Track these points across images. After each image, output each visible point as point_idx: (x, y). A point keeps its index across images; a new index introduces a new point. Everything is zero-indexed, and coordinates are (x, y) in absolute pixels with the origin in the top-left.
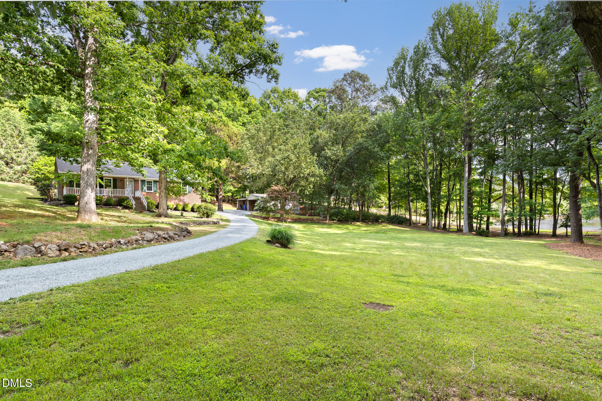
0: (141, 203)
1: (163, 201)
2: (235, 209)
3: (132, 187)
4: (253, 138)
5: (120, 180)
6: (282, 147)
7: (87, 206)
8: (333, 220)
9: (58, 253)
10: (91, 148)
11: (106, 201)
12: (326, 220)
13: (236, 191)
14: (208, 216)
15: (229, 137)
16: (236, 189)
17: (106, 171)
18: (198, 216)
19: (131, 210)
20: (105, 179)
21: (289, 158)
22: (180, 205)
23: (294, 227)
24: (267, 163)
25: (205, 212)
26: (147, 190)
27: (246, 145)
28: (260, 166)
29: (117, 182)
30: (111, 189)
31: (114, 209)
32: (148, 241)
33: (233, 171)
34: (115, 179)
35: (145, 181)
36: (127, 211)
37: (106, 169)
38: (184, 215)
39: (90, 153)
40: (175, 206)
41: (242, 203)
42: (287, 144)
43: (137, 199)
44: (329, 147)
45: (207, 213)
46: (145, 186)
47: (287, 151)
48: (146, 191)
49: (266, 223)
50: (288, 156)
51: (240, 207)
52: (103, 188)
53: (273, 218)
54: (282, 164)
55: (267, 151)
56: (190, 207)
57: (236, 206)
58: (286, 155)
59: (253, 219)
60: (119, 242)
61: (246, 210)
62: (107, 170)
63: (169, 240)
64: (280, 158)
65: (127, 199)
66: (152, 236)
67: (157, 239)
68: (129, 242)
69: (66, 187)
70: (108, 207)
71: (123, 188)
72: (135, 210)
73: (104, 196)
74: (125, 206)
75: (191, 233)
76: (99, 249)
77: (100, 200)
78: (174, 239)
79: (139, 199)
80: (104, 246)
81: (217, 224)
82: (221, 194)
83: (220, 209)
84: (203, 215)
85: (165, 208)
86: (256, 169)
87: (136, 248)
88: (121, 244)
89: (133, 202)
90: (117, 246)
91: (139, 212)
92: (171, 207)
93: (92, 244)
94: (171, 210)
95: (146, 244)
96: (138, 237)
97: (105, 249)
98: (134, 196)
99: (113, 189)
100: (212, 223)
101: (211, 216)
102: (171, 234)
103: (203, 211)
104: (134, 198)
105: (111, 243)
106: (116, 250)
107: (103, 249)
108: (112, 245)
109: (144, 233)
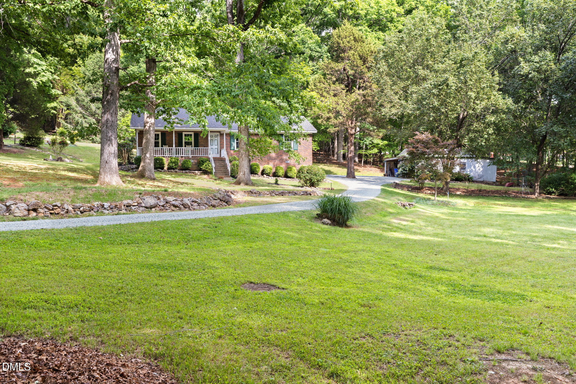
0: (225, 166)
1: (244, 162)
2: (382, 175)
3: (217, 145)
5: (202, 134)
7: (108, 166)
8: (550, 193)
9: (26, 213)
10: (111, 94)
11: (182, 164)
12: (533, 193)
14: (312, 185)
15: (363, 58)
17: (177, 123)
19: (211, 176)
20: (185, 135)
22: (281, 169)
25: (307, 178)
29: (200, 138)
30: (190, 148)
31: (190, 174)
32: (146, 207)
34: (196, 135)
35: (233, 135)
36: (206, 176)
37: (177, 120)
38: (279, 182)
40: (274, 170)
43: (220, 160)
44: (528, 57)
45: (311, 180)
46: (233, 142)
47: (445, 71)
48: (235, 149)
51: (389, 172)
52: (182, 146)
53: (430, 188)
56: (295, 170)
57: (382, 170)
58: (442, 80)
60: (103, 206)
62: (179, 122)
63: (180, 209)
64: (431, 85)
65: (207, 160)
66: (153, 201)
67: (163, 206)
68: (116, 206)
69: (139, 146)
70: (184, 171)
71: (206, 145)
72: (215, 175)
73: (182, 157)
74: (203, 170)
75: (229, 203)
76: (74, 212)
77: (176, 163)
78: (189, 208)
79: (223, 160)
80: (81, 209)
81: (311, 195)
82: (351, 151)
83: (351, 175)
84: (306, 183)
85: (246, 173)
86: (398, 107)
87: (124, 214)
88: (105, 209)
89: (214, 165)
90: (98, 211)
91: (220, 178)
92: (268, 171)
93: (66, 206)
94: (269, 176)
95: (142, 211)
96: (130, 202)
97: (82, 212)
98: (218, 156)
99: (193, 148)
100: (302, 193)
101: (318, 185)
102: (186, 201)
103: (305, 177)
104: (215, 159)
105: (91, 207)
106: (95, 214)
107: (79, 212)
108: (91, 209)
109: (145, 197)
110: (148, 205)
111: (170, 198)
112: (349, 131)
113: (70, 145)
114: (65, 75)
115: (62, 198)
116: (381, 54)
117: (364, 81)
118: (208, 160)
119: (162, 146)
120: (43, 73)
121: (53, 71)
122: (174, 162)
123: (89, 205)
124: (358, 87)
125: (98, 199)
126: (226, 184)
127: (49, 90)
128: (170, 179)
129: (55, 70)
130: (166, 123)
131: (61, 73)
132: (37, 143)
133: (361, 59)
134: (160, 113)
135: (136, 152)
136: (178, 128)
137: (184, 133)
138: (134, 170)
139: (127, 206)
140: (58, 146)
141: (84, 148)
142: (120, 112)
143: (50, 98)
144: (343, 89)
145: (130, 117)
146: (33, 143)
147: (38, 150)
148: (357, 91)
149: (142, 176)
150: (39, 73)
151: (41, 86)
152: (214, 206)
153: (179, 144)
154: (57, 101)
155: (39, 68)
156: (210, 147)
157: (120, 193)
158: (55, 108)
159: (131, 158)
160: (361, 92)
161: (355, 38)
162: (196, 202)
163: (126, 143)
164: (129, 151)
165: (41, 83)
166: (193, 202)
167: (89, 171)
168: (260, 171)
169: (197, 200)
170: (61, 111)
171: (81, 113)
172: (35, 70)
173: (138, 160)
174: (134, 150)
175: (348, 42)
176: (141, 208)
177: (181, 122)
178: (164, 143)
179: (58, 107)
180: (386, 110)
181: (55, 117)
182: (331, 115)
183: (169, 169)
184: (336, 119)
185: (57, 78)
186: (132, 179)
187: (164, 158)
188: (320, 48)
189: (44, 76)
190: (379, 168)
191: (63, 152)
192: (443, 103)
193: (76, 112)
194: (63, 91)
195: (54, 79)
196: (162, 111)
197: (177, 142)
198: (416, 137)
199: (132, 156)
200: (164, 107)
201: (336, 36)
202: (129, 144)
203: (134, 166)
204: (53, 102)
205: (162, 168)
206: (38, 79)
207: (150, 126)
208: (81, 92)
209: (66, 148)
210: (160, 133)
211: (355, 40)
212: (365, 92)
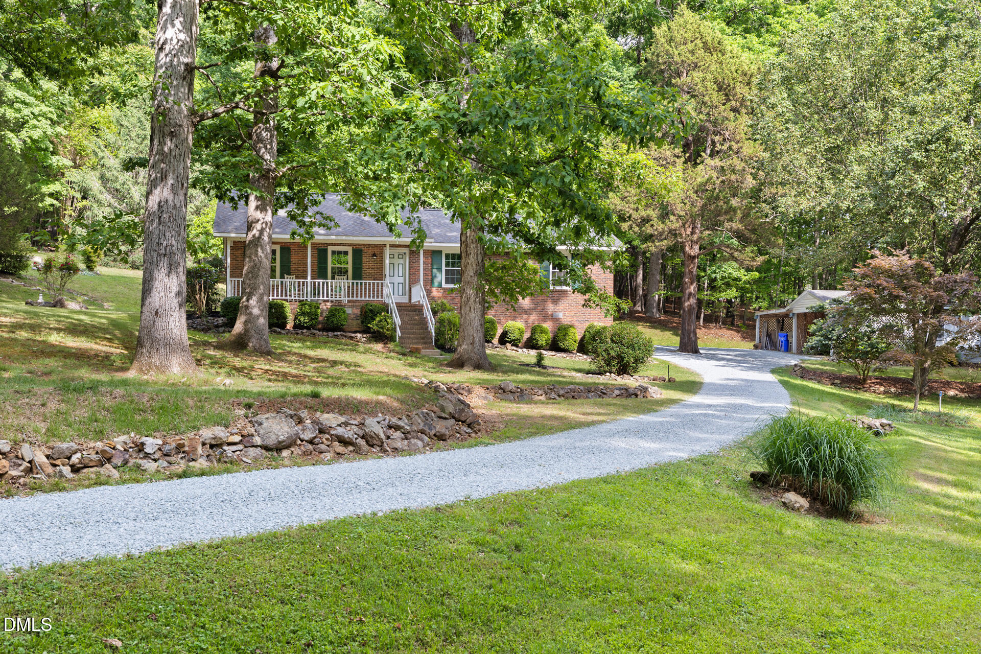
0: (423, 323)
1: (471, 315)
2: (748, 346)
3: (404, 275)
4: (804, 79)
5: (370, 251)
6: (922, 100)
7: (160, 324)
10: (172, 135)
11: (328, 318)
13: (756, 281)
14: (623, 370)
15: (724, 88)
16: (756, 275)
17: (320, 225)
18: (594, 367)
19: (391, 346)
20: (334, 253)
21: (948, 141)
22: (543, 331)
23: (966, 420)
24: (857, 169)
25: (613, 353)
26: (447, 282)
27: (774, 106)
28: (828, 183)
29: (364, 260)
30: (344, 283)
31: (343, 340)
32: (266, 448)
33: (735, 210)
34: (358, 251)
35: (440, 252)
36: (379, 347)
37: (319, 219)
38: (546, 362)
39: (166, 149)
40: (527, 335)
41: (773, 325)
42: (941, 84)
43: (410, 310)
45: (620, 358)
46: (440, 269)
47: (938, 110)
48: (444, 285)
49: (844, 400)
50: (945, 129)
51: (765, 340)
52: (326, 278)
53: (882, 381)
54: (918, 166)
55: (858, 122)
56: (577, 334)
57: (750, 337)
58: (934, 129)
59: (799, 382)
60: (140, 447)
61: (788, 349)
62: (324, 222)
63: (358, 451)
64: (908, 141)
65: (383, 310)
66: (286, 429)
67: (311, 442)
68: (179, 448)
69: (231, 276)
70: (330, 334)
71: (380, 276)
72: (401, 344)
73: (325, 301)
74: (374, 332)
75: (477, 427)
76: (50, 470)
77: (313, 315)
78: (381, 446)
79: (417, 309)
80: (75, 459)
81: (636, 396)
82: (690, 294)
83: (689, 347)
84: (608, 365)
85: (477, 340)
86: (813, 194)
87: (203, 474)
88: (147, 456)
89: (398, 321)
90: (126, 462)
91: (414, 352)
92: (514, 335)
93: (26, 451)
94: (517, 346)
95: (255, 459)
96: (220, 432)
97: (75, 469)
98: (405, 300)
99: (351, 281)
100: (617, 392)
101: (636, 370)
102: (374, 425)
103: (606, 350)
104: (400, 306)
105: (104, 452)
106: (115, 474)
107: (66, 470)
108: (105, 458)
109: (261, 417)
110: (272, 441)
111: (330, 419)
112: (687, 249)
113: (84, 273)
114: (80, 127)
115: (23, 421)
116: (777, 76)
117: (724, 140)
118: (385, 308)
119: (282, 277)
120: (34, 122)
121: (55, 118)
122: (308, 314)
123: (99, 445)
124: (708, 151)
125: (126, 425)
126: (431, 365)
127: (46, 156)
128: (302, 352)
129: (59, 116)
130: (294, 224)
131: (71, 123)
132: (15, 267)
133: (720, 89)
134: (283, 200)
135: (225, 289)
136: (320, 234)
137: (330, 249)
138: (221, 329)
139: (212, 446)
140: (56, 274)
141: (114, 278)
142: (192, 205)
143: (48, 176)
144: (678, 157)
145: (212, 215)
146: (7, 267)
147: (15, 282)
148: (708, 161)
149: (239, 345)
150: (27, 122)
151: (30, 148)
152: (441, 438)
153: (321, 272)
154: (63, 180)
155: (26, 111)
156: (388, 280)
157: (191, 403)
158: (54, 195)
159: (214, 301)
160: (717, 162)
161: (705, 43)
162: (397, 428)
163: (203, 270)
164: (209, 287)
165: (29, 141)
166: (390, 427)
167: (117, 332)
168: (498, 335)
169: (401, 423)
170: (69, 203)
171: (110, 205)
172: (18, 116)
173: (232, 309)
174: (220, 286)
175: (692, 52)
176: (252, 452)
177: (328, 222)
178: (286, 270)
179: (64, 193)
180: (790, 200)
181: (57, 213)
182: (650, 212)
183: (296, 327)
184: (663, 222)
185: (64, 132)
186: (218, 354)
187: (286, 304)
188: (618, 69)
189: (35, 127)
190: (738, 332)
191: (69, 285)
192: (936, 183)
193: (100, 203)
194: (74, 161)
195: (58, 135)
196: (286, 197)
197: (316, 268)
198: (874, 262)
199: (215, 297)
200: (291, 188)
201: (663, 40)
202: (210, 272)
203: (221, 320)
204: (53, 182)
205: (283, 326)
206: (23, 134)
207: (262, 231)
208: (112, 161)
209: (75, 278)
210: (277, 248)
211: (706, 47)
212: (726, 163)
